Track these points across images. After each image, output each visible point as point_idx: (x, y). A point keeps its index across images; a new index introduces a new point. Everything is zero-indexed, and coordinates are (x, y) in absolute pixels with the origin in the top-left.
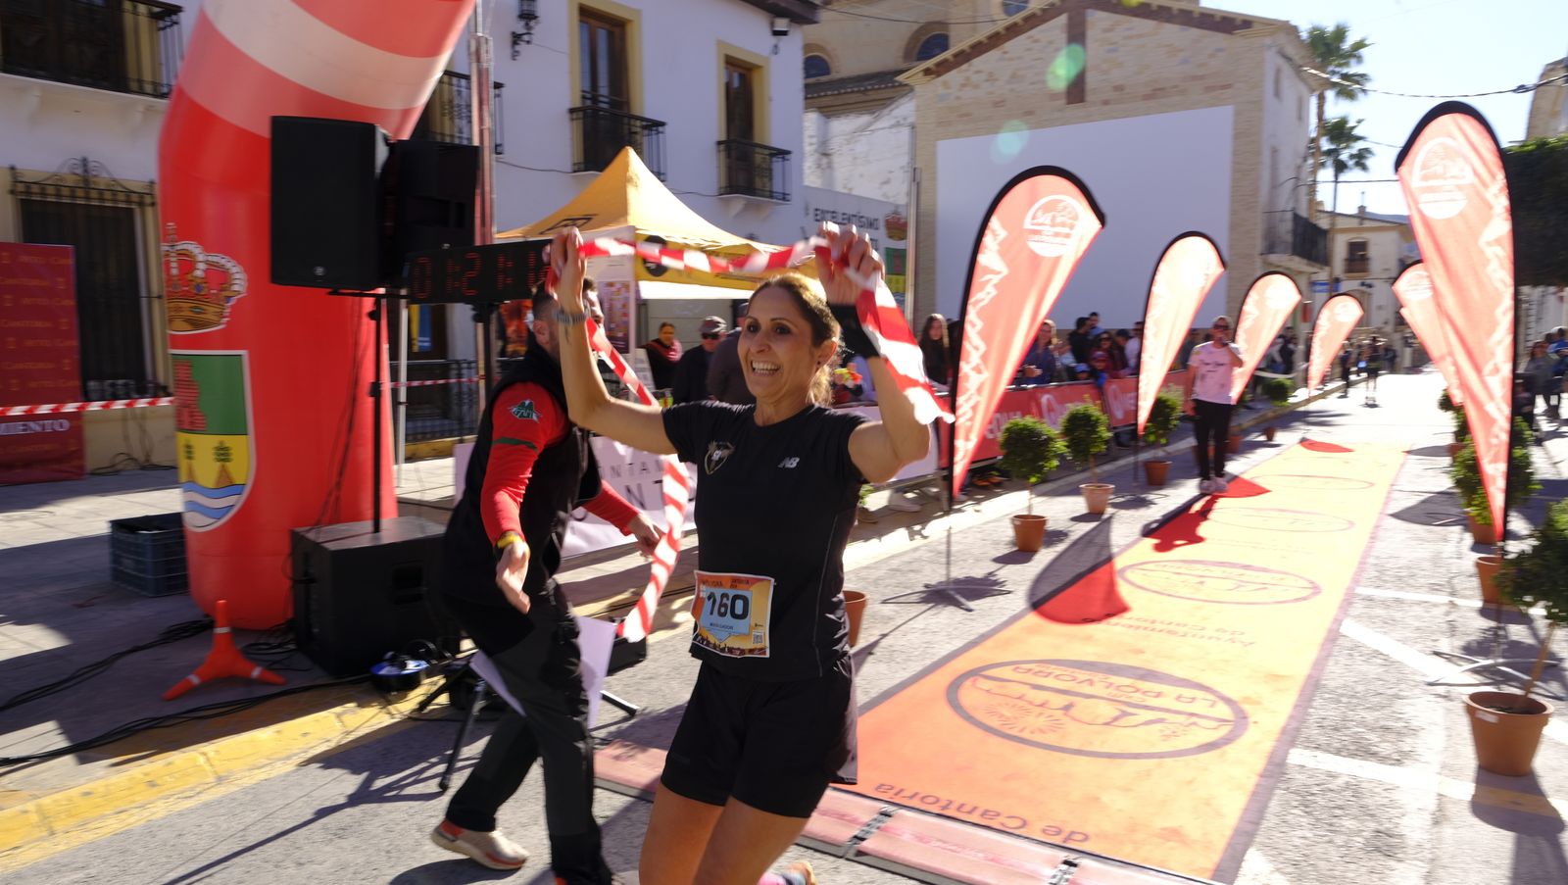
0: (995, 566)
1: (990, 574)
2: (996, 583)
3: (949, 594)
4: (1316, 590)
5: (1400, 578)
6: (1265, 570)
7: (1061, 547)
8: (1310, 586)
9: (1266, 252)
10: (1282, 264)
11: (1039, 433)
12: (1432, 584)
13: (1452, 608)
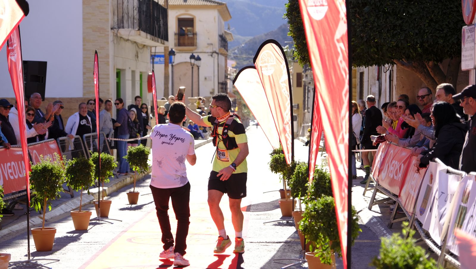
9: (116, 26)
10: (130, 38)
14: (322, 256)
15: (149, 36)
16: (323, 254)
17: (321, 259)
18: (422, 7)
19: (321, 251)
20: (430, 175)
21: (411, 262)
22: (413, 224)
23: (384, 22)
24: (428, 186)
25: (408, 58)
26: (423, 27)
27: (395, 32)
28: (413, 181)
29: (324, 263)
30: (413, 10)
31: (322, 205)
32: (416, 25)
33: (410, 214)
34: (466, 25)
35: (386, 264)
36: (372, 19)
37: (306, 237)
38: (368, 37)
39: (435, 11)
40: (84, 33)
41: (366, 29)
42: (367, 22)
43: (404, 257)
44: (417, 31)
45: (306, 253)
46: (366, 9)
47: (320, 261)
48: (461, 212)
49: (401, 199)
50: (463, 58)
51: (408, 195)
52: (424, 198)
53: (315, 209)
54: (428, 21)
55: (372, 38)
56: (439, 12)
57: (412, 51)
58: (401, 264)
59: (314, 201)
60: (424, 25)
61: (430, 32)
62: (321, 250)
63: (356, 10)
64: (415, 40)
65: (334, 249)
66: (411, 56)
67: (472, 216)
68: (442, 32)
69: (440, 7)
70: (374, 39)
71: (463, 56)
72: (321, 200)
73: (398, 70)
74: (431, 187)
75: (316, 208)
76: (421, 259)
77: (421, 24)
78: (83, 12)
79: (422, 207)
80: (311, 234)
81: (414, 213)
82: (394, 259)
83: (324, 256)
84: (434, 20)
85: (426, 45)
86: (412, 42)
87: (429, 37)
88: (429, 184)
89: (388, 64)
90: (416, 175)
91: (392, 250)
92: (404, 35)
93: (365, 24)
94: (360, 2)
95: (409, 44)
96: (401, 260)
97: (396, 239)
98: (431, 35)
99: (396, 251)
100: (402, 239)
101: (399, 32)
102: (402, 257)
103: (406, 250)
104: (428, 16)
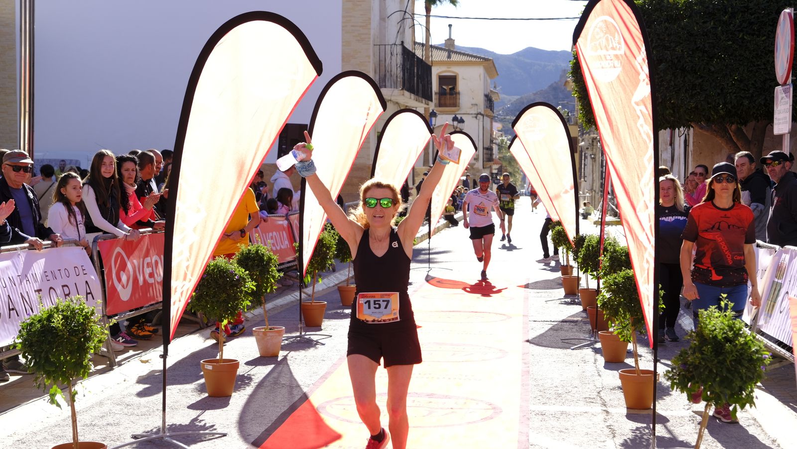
0: (194, 414)
1: (196, 419)
2: (204, 428)
3: (166, 441)
4: (496, 410)
5: (559, 395)
6: (446, 397)
7: (249, 390)
8: (490, 407)
10: (393, 98)
11: (232, 273)
12: (586, 398)
13: (607, 416)
14: (619, 333)
15: (413, 96)
17: (620, 337)
19: (620, 329)
21: (730, 334)
23: (682, 81)
25: (708, 120)
27: (694, 92)
29: (624, 341)
30: (715, 68)
31: (623, 278)
34: (779, 85)
35: (704, 336)
37: (604, 312)
38: (663, 97)
39: (740, 69)
41: (662, 88)
42: (662, 81)
43: (723, 330)
44: (719, 91)
45: (599, 332)
46: (662, 66)
47: (620, 339)
48: (776, 288)
50: (775, 121)
53: (615, 282)
57: (713, 113)
58: (720, 336)
59: (614, 274)
60: (728, 84)
62: (621, 327)
64: (717, 101)
65: (635, 326)
66: (712, 118)
67: (787, 293)
68: (747, 92)
70: (670, 99)
71: (776, 118)
72: (622, 274)
73: (695, 135)
75: (617, 282)
76: (741, 332)
80: (610, 309)
82: (713, 331)
83: (623, 333)
85: (730, 106)
86: (714, 103)
87: (733, 97)
89: (684, 127)
91: (710, 322)
92: (704, 96)
93: (660, 84)
94: (655, 58)
95: (709, 106)
96: (720, 332)
97: (714, 311)
98: (735, 95)
99: (715, 324)
100: (720, 312)
101: (698, 92)
102: (721, 329)
103: (724, 323)
104: (732, 74)
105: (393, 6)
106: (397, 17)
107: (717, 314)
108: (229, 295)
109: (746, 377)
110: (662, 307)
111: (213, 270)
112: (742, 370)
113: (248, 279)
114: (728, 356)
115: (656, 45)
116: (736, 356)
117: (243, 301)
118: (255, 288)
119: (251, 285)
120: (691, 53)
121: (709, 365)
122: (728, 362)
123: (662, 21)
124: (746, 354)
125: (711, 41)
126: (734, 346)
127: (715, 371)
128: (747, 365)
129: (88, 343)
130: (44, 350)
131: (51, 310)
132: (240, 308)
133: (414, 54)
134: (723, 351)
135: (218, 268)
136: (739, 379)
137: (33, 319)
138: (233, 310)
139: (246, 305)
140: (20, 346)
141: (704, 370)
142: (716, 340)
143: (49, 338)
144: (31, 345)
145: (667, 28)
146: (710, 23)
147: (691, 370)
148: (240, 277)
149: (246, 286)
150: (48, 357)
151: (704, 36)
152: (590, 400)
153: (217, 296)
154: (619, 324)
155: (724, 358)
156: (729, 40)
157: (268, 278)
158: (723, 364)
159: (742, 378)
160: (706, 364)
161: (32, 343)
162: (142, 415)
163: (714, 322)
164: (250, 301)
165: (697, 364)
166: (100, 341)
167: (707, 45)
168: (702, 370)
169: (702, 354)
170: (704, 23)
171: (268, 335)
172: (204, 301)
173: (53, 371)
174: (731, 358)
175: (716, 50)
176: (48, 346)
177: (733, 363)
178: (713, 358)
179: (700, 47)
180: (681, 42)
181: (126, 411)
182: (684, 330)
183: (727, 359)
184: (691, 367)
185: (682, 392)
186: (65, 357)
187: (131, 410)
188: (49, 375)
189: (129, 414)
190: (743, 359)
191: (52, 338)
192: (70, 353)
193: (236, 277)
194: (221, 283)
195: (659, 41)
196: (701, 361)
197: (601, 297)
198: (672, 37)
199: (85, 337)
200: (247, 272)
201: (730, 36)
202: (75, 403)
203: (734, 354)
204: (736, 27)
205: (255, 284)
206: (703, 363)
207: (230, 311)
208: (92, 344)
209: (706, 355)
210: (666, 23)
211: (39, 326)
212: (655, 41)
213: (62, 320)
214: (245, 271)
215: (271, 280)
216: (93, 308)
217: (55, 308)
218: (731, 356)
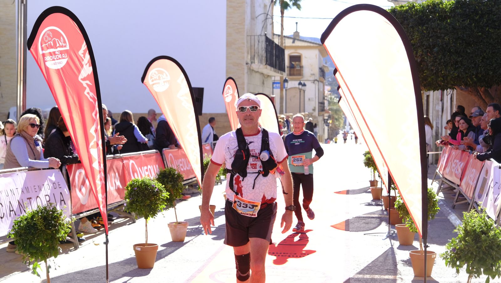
9: (249, 62)
10: (260, 70)
11: (153, 187)
12: (387, 269)
13: (402, 281)
14: (410, 226)
15: (272, 69)
16: (411, 225)
17: (410, 229)
18: (477, 47)
20: (486, 170)
21: (485, 229)
22: (473, 205)
23: (449, 59)
24: (484, 178)
25: (466, 85)
26: (477, 62)
27: (457, 66)
28: (472, 174)
29: (413, 231)
30: (470, 50)
32: (472, 61)
33: (470, 198)
35: (467, 230)
36: (440, 57)
37: (399, 213)
38: (437, 70)
39: (487, 51)
40: (227, 67)
41: (436, 64)
42: (436, 59)
43: (480, 225)
44: (473, 65)
45: (396, 225)
46: (436, 49)
49: (462, 187)
51: (468, 185)
52: (481, 187)
54: (481, 58)
55: (440, 70)
56: (489, 52)
57: (469, 80)
58: (478, 230)
60: (479, 61)
61: (483, 66)
62: (410, 223)
63: (428, 51)
64: (472, 72)
66: (468, 83)
68: (491, 66)
69: (490, 47)
70: (441, 71)
73: (457, 94)
74: (487, 179)
76: (492, 228)
77: (476, 61)
78: (227, 52)
79: (480, 193)
81: (473, 197)
82: (473, 227)
83: (412, 226)
84: (486, 58)
85: (480, 76)
86: (470, 74)
87: (482, 70)
88: (485, 176)
89: (450, 89)
90: (474, 170)
91: (471, 221)
92: (463, 68)
93: (434, 60)
94: (431, 44)
95: (467, 75)
96: (478, 227)
97: (473, 213)
98: (484, 68)
99: (475, 222)
100: (478, 214)
101: (460, 66)
102: (478, 225)
103: (481, 221)
104: (481, 54)
105: (259, 10)
106: (262, 18)
107: (476, 215)
108: (151, 202)
109: (496, 257)
110: (437, 209)
111: (141, 184)
112: (493, 253)
113: (164, 191)
114: (484, 244)
115: (432, 35)
116: (489, 243)
117: (161, 205)
118: (169, 197)
119: (166, 194)
120: (454, 40)
121: (471, 249)
122: (484, 247)
123: (435, 20)
124: (496, 242)
125: (467, 33)
126: (487, 236)
127: (475, 254)
128: (496, 249)
129: (58, 234)
130: (29, 239)
131: (34, 212)
132: (158, 210)
133: (273, 42)
134: (480, 240)
135: (144, 183)
136: (491, 259)
137: (22, 218)
138: (154, 211)
139: (162, 207)
140: (13, 236)
141: (467, 253)
142: (476, 233)
143: (32, 231)
144: (20, 236)
145: (438, 25)
146: (467, 21)
147: (459, 252)
148: (159, 189)
149: (163, 195)
150: (31, 243)
151: (463, 29)
152: (390, 271)
153: (143, 202)
154: (409, 220)
155: (481, 245)
156: (479, 32)
157: (177, 190)
158: (480, 249)
159: (493, 258)
160: (468, 249)
161: (21, 234)
162: (94, 281)
163: (474, 221)
164: (166, 205)
165: (463, 249)
166: (65, 233)
167: (465, 35)
168: (466, 253)
169: (467, 242)
170: (463, 21)
171: (177, 227)
172: (135, 205)
173: (35, 253)
174: (485, 244)
175: (471, 39)
176: (32, 236)
177: (487, 248)
178: (474, 245)
179: (460, 36)
180: (448, 33)
181: (84, 277)
182: (451, 223)
183: (482, 245)
184: (459, 251)
185: (453, 267)
186: (43, 243)
187: (87, 277)
188: (32, 255)
189: (86, 280)
190: (494, 245)
191: (34, 231)
192: (46, 240)
193: (156, 190)
194: (146, 193)
195: (434, 33)
196: (466, 247)
197: (397, 202)
198: (442, 30)
199: (56, 230)
200: (164, 186)
201: (480, 29)
202: (49, 273)
203: (488, 242)
204: (484, 23)
205: (169, 194)
206: (467, 248)
207: (152, 211)
208: (60, 234)
209: (469, 243)
210: (438, 21)
211: (25, 223)
212: (431, 33)
213: (41, 218)
214: (162, 185)
215: (179, 191)
216: (61, 211)
217: (36, 211)
218: (486, 243)
